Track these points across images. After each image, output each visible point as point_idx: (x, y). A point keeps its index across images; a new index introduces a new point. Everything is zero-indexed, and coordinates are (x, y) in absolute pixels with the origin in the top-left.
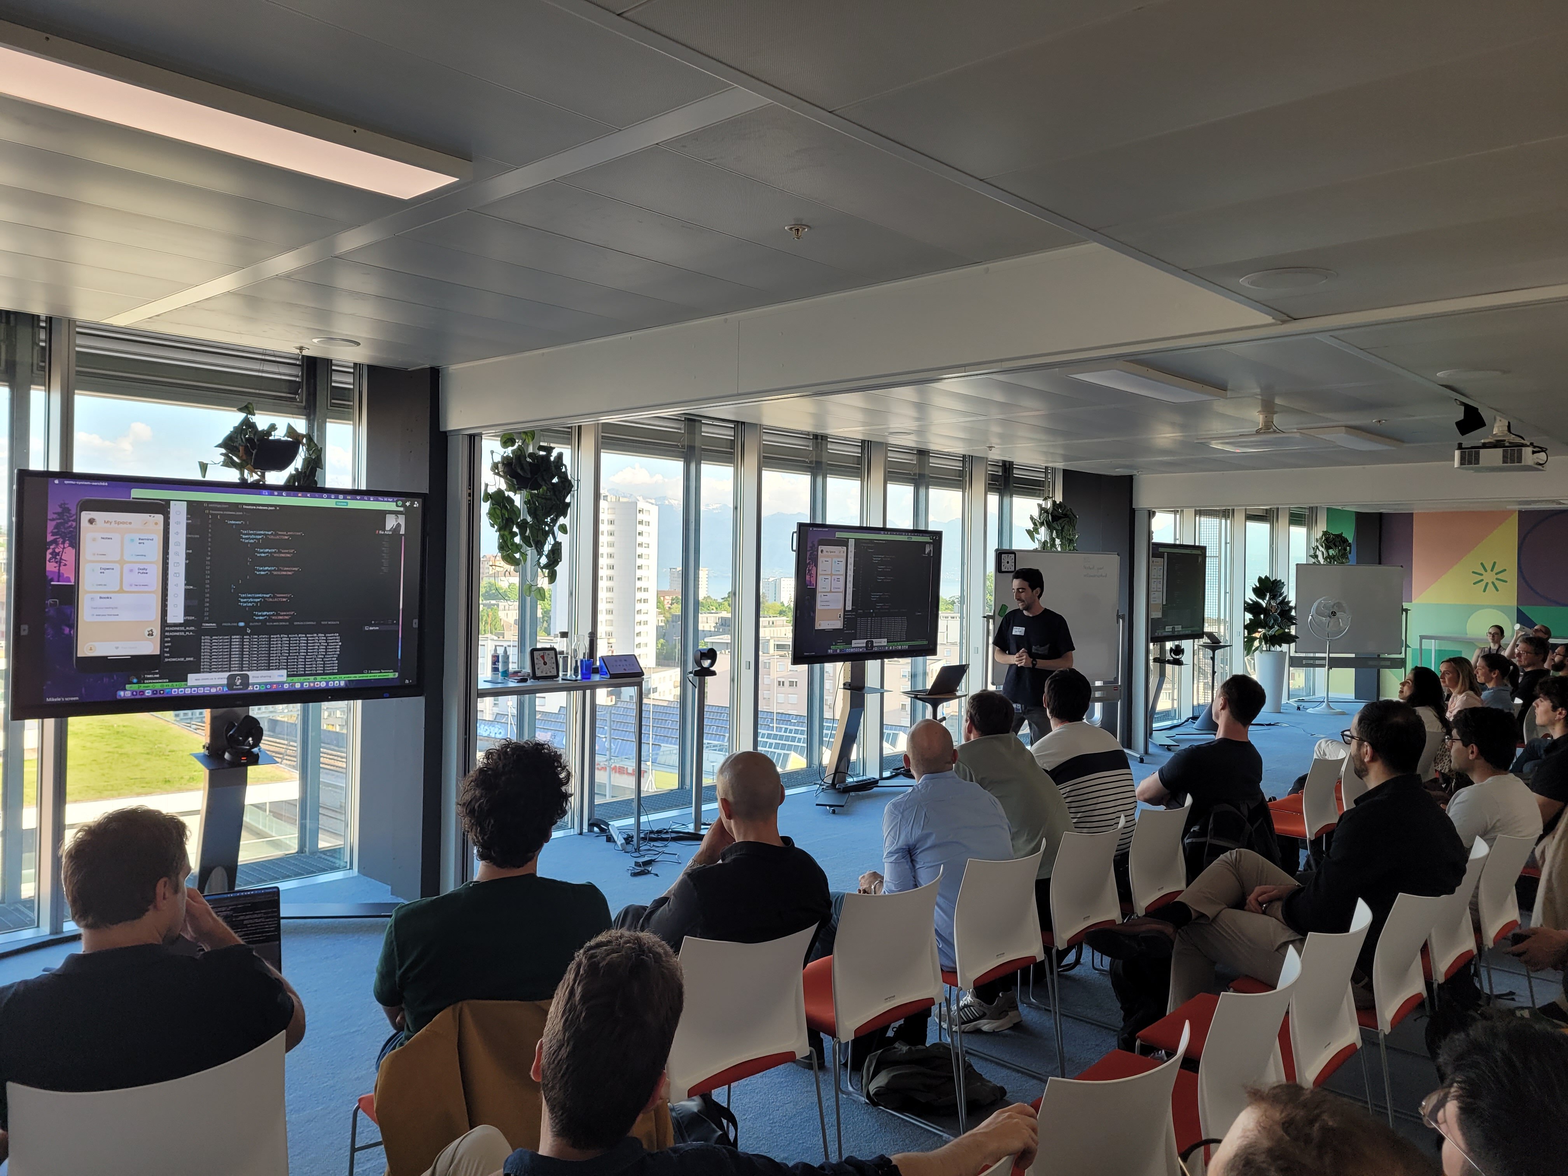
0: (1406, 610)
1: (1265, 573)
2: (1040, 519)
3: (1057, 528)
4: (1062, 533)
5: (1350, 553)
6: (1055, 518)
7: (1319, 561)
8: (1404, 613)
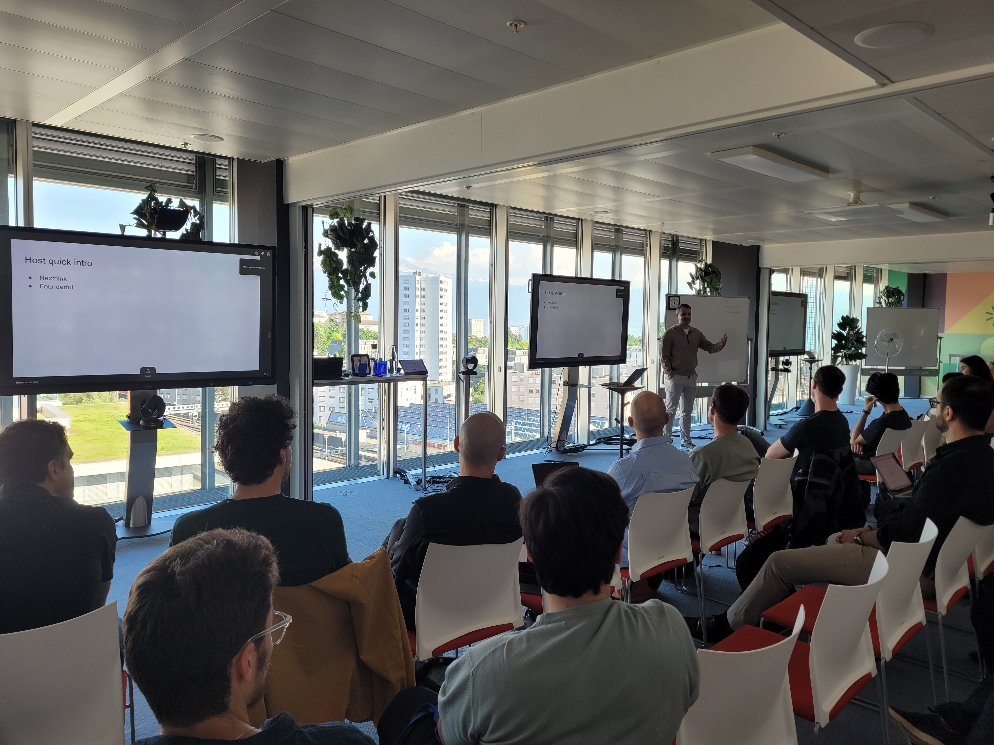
0: (941, 338)
1: (845, 314)
2: (696, 274)
3: (708, 280)
4: (711, 284)
5: (903, 300)
6: (707, 274)
7: (882, 306)
8: (939, 340)
